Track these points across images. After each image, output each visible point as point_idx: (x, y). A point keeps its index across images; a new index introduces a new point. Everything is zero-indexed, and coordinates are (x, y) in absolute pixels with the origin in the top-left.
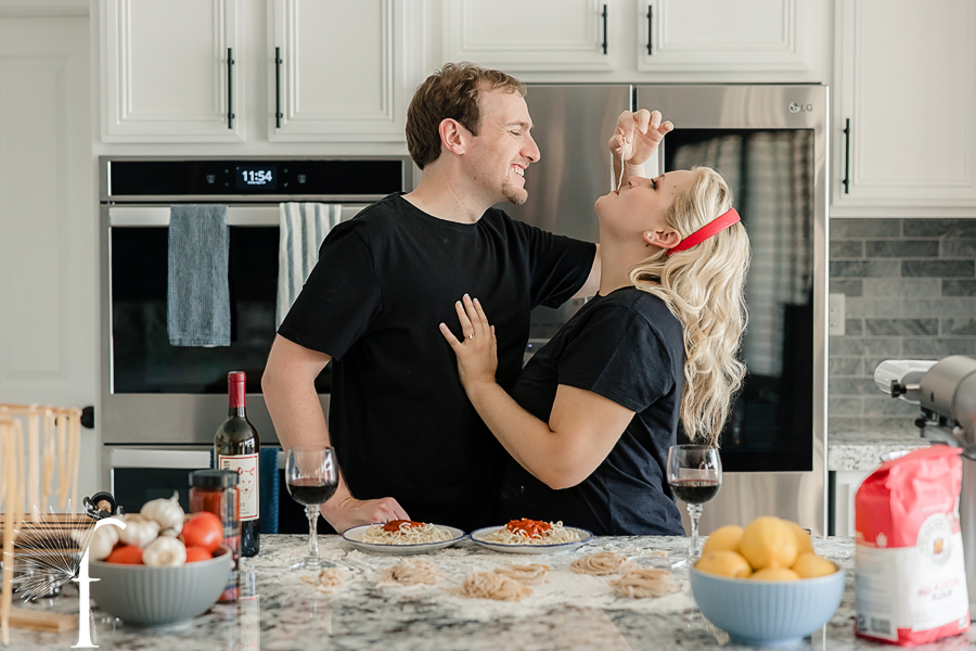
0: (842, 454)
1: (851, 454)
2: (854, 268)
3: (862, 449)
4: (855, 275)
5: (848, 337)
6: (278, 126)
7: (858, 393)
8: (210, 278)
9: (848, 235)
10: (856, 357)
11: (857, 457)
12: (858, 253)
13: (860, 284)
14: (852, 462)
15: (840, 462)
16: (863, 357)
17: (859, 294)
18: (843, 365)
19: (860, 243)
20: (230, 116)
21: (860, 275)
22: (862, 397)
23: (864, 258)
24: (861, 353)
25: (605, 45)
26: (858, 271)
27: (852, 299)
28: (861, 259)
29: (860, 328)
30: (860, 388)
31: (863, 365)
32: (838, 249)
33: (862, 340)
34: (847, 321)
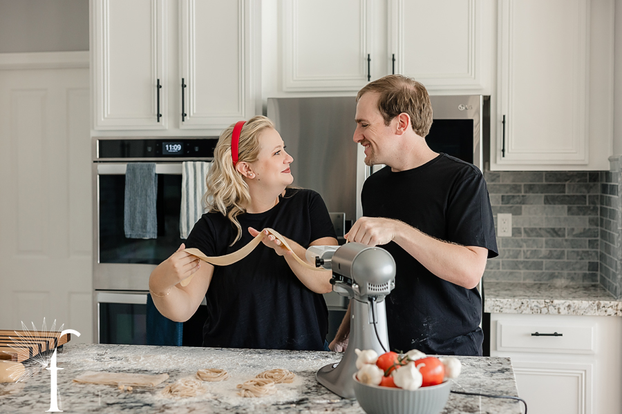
0: (493, 303)
1: (498, 303)
2: (517, 199)
3: (505, 301)
4: (517, 203)
5: (513, 238)
6: (183, 121)
7: (520, 269)
8: (146, 202)
9: (514, 181)
10: (519, 249)
11: (501, 305)
12: (519, 191)
13: (521, 208)
14: (498, 308)
15: (492, 308)
17: (520, 214)
18: (511, 253)
19: (520, 186)
20: (159, 115)
21: (520, 203)
22: (522, 271)
23: (523, 194)
24: (521, 247)
25: (369, 76)
27: (516, 217)
28: (521, 195)
29: (520, 233)
30: (521, 266)
31: (522, 253)
32: (508, 188)
33: (522, 239)
34: (513, 229)
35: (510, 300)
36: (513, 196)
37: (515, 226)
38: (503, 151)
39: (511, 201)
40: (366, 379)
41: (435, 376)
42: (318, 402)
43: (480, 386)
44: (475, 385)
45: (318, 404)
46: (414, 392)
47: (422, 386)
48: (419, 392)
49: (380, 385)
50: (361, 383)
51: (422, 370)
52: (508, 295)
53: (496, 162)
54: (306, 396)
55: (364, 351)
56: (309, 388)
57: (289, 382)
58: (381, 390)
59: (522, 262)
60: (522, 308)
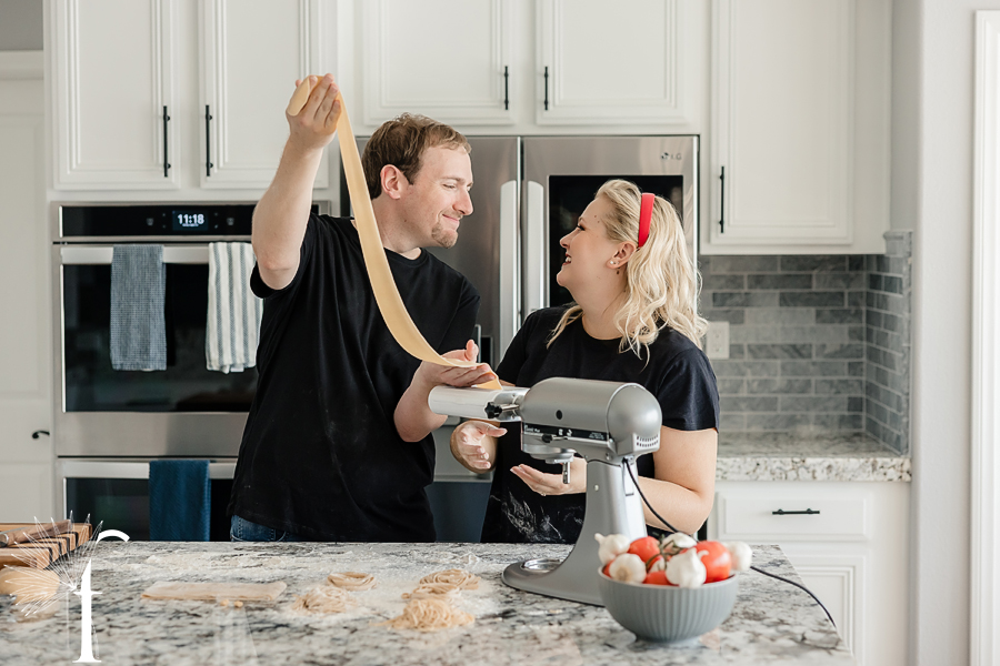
2: (737, 299)
3: (731, 461)
4: (737, 305)
5: (732, 361)
7: (741, 410)
9: (731, 269)
10: (739, 378)
11: (726, 468)
12: (740, 286)
13: (742, 313)
16: (745, 378)
17: (742, 322)
19: (742, 277)
20: (166, 166)
21: (742, 305)
22: (745, 414)
23: (746, 290)
24: (743, 375)
25: (507, 102)
26: (740, 301)
27: (735, 327)
28: (743, 291)
29: (742, 353)
30: (743, 406)
31: (745, 385)
32: (723, 281)
33: (745, 364)
34: (731, 346)
35: (738, 459)
36: (731, 295)
37: (734, 342)
38: (722, 223)
39: (728, 302)
40: (624, 575)
41: (721, 568)
42: (531, 613)
43: (753, 585)
44: (745, 584)
45: (534, 616)
46: (695, 591)
47: (706, 582)
48: (702, 591)
49: (645, 582)
50: (616, 580)
51: (704, 560)
52: (731, 452)
53: (709, 240)
54: (508, 607)
55: (611, 538)
56: (507, 596)
57: (472, 588)
58: (649, 589)
59: (744, 400)
60: (758, 471)
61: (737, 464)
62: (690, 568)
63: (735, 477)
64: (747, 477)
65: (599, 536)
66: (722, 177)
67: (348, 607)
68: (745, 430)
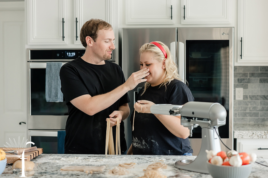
0: (238, 133)
1: (241, 134)
2: (246, 81)
3: (244, 132)
4: (246, 82)
5: (244, 100)
6: (77, 40)
7: (247, 117)
8: (57, 83)
9: (244, 71)
10: (246, 106)
11: (243, 134)
12: (247, 76)
13: (248, 85)
14: (241, 136)
15: (238, 136)
16: (248, 106)
17: (247, 88)
18: (243, 108)
19: (247, 73)
20: (63, 37)
21: (247, 82)
22: (248, 118)
23: (249, 78)
24: (248, 105)
25: (172, 17)
26: (247, 81)
27: (244, 89)
28: (248, 78)
29: (247, 98)
30: (247, 115)
31: (248, 108)
32: (241, 75)
33: (248, 101)
34: (244, 96)
35: (247, 132)
36: (244, 79)
37: (244, 94)
38: (241, 56)
39: (243, 82)
40: (216, 163)
41: (246, 161)
43: (255, 168)
46: (239, 168)
47: (242, 165)
48: (241, 167)
49: (223, 165)
50: (213, 164)
51: (242, 158)
53: (237, 62)
54: (177, 174)
55: (211, 151)
57: (165, 168)
58: (224, 167)
59: (248, 113)
60: (253, 135)
61: (246, 133)
62: (237, 160)
63: (246, 137)
64: (250, 137)
65: (207, 151)
66: (241, 41)
67: (126, 173)
68: (248, 123)
